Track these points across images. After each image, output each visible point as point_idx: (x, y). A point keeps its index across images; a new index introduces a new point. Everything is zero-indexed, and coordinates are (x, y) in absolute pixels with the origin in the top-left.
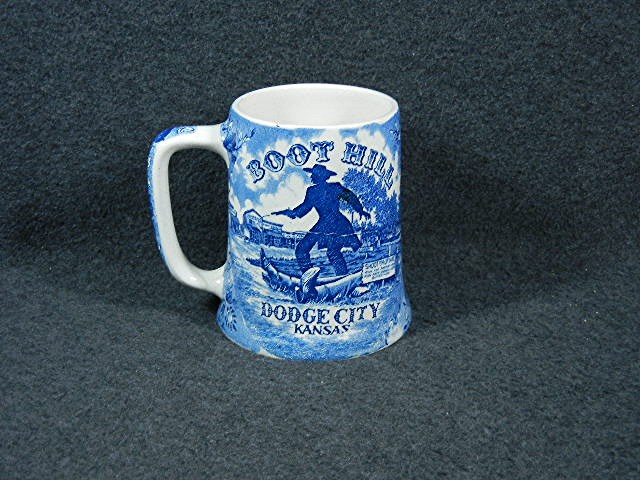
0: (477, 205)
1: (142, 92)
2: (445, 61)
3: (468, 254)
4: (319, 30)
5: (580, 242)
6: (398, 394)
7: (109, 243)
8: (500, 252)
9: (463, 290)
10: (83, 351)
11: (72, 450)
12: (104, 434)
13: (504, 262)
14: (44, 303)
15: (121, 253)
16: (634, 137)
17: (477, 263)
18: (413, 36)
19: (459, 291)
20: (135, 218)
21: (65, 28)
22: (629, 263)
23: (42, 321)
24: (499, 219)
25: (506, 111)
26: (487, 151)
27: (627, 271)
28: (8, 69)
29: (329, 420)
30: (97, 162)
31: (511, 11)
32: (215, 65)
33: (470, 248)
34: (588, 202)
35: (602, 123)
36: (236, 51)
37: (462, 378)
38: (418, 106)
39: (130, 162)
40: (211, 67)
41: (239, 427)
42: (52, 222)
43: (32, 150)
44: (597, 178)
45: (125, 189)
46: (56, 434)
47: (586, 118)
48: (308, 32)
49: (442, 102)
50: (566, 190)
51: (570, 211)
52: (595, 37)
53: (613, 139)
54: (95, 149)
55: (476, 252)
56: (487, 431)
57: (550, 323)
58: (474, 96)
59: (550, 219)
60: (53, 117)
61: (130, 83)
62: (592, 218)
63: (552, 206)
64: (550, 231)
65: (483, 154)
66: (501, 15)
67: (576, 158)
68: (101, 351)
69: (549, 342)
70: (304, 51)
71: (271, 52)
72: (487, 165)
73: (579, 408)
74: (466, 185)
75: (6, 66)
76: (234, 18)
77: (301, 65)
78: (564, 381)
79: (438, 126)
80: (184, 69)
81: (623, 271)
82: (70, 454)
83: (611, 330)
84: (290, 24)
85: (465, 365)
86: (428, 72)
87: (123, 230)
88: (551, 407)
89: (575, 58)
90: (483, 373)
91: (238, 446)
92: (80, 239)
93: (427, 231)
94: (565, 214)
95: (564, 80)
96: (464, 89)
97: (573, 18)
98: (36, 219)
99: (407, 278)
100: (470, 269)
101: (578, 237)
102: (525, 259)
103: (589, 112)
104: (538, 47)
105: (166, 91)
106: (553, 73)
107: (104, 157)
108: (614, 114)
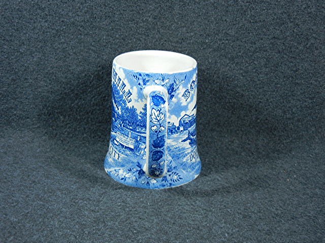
0: (238, 117)
1: (70, 55)
2: (223, 45)
3: (233, 142)
4: (159, 27)
5: (291, 139)
6: (184, 213)
7: (51, 129)
8: (250, 142)
9: (228, 160)
10: (30, 182)
11: (16, 233)
12: (33, 225)
13: (251, 147)
14: (15, 157)
15: (56, 134)
16: (321, 87)
17: (237, 147)
18: (207, 32)
19: (226, 161)
20: (65, 117)
21: (32, 21)
22: (317, 151)
23: (12, 166)
24: (249, 126)
25: (254, 71)
26: (243, 90)
27: (314, 154)
28: (4, 40)
29: (147, 225)
30: (46, 88)
31: (258, 20)
32: (106, 43)
33: (234, 139)
34: (296, 119)
35: (304, 79)
36: (117, 36)
37: (219, 206)
38: (208, 67)
39: (63, 89)
40: (105, 44)
41: (101, 226)
42: (23, 117)
43: (15, 80)
44: (301, 106)
45: (60, 103)
46: (9, 224)
47: (295, 76)
48: (154, 28)
49: (221, 66)
50: (284, 112)
51: (286, 123)
52: (301, 35)
53: (310, 87)
54: (45, 81)
55: (237, 142)
56: (226, 235)
57: (270, 180)
58: (237, 63)
59: (276, 126)
60: (25, 65)
61: (64, 50)
62: (298, 127)
63: (277, 120)
64: (276, 133)
65: (242, 92)
66: (253, 22)
67: (290, 96)
68: (39, 183)
69: (267, 190)
70: (152, 37)
71: (135, 38)
72: (243, 98)
73: (276, 226)
74: (232, 107)
75: (3, 38)
76: (117, 20)
77: (150, 45)
78: (271, 211)
79: (219, 77)
80: (91, 44)
81: (312, 155)
82: (15, 235)
83: (300, 186)
84: (145, 24)
85: (222, 200)
86: (215, 50)
87: (58, 123)
88: (262, 224)
89: (291, 45)
90: (230, 204)
91: (99, 235)
92: (36, 126)
93: (212, 130)
94: (284, 124)
95: (285, 56)
96: (232, 59)
97: (290, 25)
98: (15, 115)
99: (200, 153)
100: (233, 150)
101: (290, 136)
102: (262, 146)
103: (297, 73)
104: (272, 39)
105: (82, 55)
106: (279, 52)
107: (50, 86)
108: (311, 74)
